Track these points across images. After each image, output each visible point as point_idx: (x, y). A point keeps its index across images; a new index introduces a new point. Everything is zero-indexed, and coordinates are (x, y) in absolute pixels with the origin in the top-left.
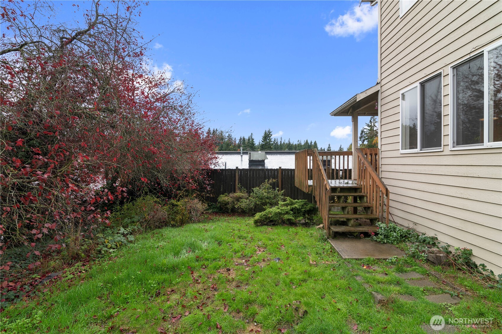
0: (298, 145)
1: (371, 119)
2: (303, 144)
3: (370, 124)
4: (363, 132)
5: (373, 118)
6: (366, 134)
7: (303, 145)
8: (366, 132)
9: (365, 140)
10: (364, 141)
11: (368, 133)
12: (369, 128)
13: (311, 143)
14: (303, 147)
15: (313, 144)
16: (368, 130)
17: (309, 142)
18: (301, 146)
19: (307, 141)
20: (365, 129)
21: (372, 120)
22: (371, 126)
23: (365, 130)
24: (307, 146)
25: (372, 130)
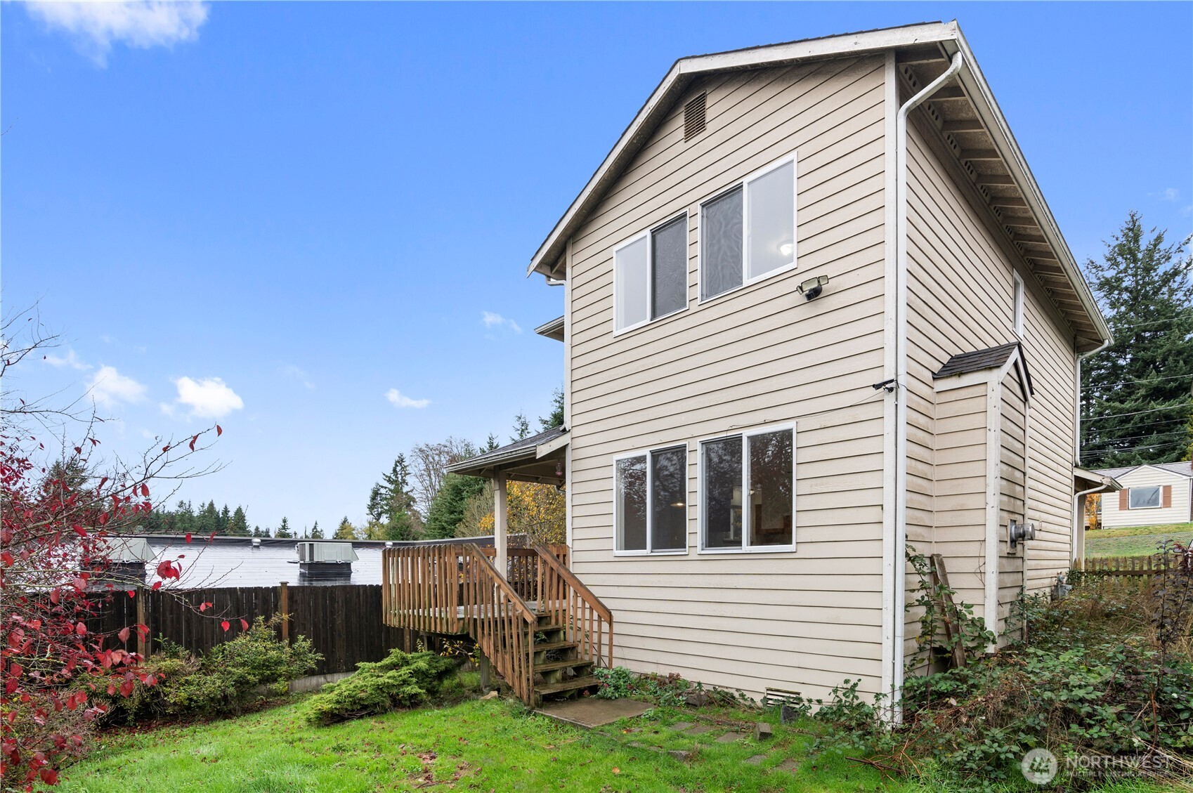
0: (183, 515)
1: (396, 466)
2: (196, 514)
3: (394, 478)
4: (378, 494)
5: (401, 464)
6: (386, 499)
7: (197, 516)
8: (384, 496)
9: (382, 513)
10: (379, 515)
11: (388, 497)
12: (392, 487)
13: (226, 511)
14: (198, 524)
15: (231, 514)
16: (390, 490)
17: (219, 508)
18: (191, 518)
19: (211, 505)
20: (382, 487)
21: (398, 469)
22: (396, 481)
23: (383, 491)
24: (212, 521)
25: (397, 491)
